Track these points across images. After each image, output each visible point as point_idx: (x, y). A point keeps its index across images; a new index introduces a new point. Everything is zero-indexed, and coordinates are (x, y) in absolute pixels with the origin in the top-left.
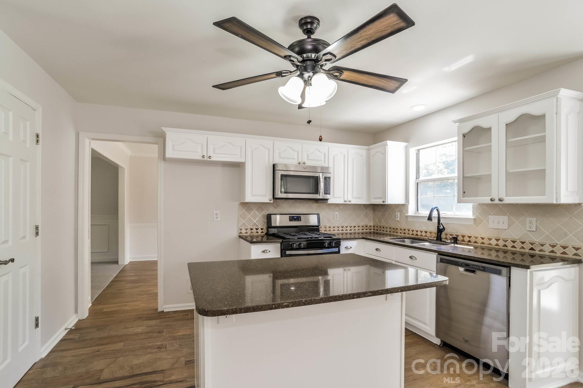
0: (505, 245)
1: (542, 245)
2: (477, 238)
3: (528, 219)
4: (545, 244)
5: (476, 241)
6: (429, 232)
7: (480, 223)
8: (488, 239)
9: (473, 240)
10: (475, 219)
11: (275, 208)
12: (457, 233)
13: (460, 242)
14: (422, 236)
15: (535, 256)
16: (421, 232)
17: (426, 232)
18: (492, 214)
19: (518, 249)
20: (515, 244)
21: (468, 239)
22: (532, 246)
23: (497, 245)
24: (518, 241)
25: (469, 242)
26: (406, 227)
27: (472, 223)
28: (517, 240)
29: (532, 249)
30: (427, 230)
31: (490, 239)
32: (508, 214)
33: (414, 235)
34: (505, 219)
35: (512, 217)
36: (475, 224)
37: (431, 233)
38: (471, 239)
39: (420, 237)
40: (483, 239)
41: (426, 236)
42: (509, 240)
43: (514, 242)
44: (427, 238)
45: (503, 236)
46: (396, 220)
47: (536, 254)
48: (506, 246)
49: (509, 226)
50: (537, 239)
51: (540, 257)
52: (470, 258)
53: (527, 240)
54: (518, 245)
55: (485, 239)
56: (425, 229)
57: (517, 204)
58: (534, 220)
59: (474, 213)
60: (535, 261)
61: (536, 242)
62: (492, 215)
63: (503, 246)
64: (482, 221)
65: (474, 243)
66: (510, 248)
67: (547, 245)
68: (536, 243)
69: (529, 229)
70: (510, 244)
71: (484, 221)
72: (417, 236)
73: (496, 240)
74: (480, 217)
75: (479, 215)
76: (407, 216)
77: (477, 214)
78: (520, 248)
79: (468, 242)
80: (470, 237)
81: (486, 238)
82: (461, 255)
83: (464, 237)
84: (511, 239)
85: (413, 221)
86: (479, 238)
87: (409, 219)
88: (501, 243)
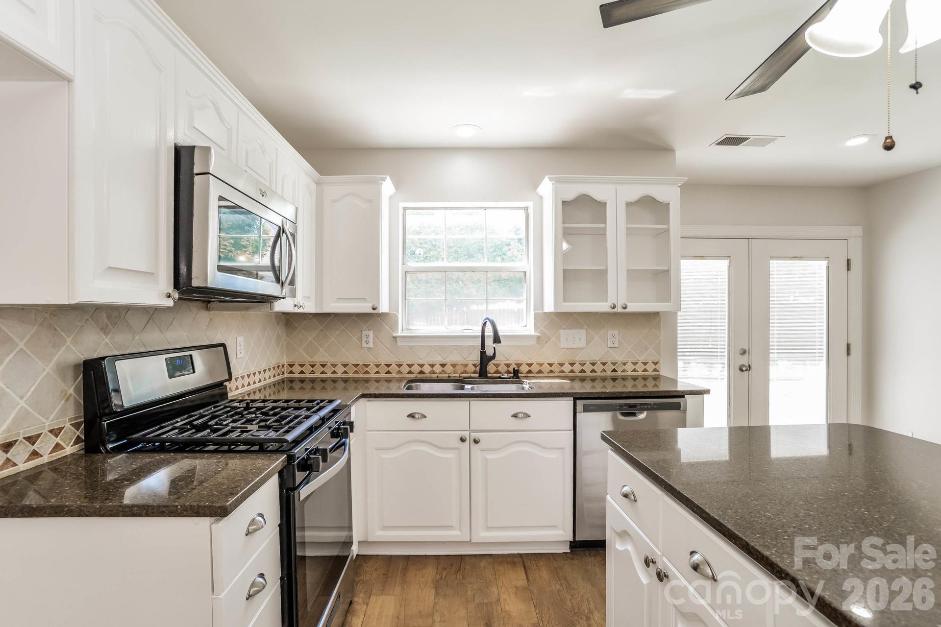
0: (582, 370)
1: (625, 364)
2: (541, 365)
3: (610, 332)
4: (627, 363)
5: (540, 370)
6: (451, 365)
7: (547, 342)
8: (559, 364)
9: (535, 368)
10: (538, 337)
11: (105, 330)
12: (508, 360)
13: (522, 375)
14: (434, 373)
15: (617, 379)
16: (432, 366)
17: (443, 365)
18: (564, 327)
19: (599, 374)
20: (595, 368)
21: (528, 368)
22: (614, 367)
23: (572, 371)
24: (599, 362)
25: (530, 373)
26: (393, 359)
27: (533, 342)
28: (597, 361)
29: (614, 371)
30: (444, 360)
31: (562, 365)
32: (586, 327)
33: (413, 373)
34: (581, 333)
35: (590, 330)
36: (539, 344)
37: (454, 366)
38: (531, 368)
39: (428, 375)
40: (551, 365)
41: (443, 372)
42: (588, 363)
43: (593, 364)
44: (447, 375)
45: (578, 358)
46: (365, 345)
47: (618, 376)
48: (584, 372)
49: (588, 343)
50: (619, 358)
51: (622, 379)
52: (638, 395)
53: (609, 360)
54: (598, 368)
55: (554, 365)
56: (442, 359)
57: (597, 313)
58: (616, 332)
59: (536, 327)
60: (617, 386)
61: (618, 360)
62: (565, 329)
63: (580, 372)
64: (549, 339)
65: (537, 373)
66: (589, 373)
67: (630, 363)
68: (619, 362)
69: (612, 346)
70: (588, 368)
71: (553, 339)
72: (422, 375)
73: (571, 365)
74: (546, 332)
75: (544, 329)
76: (395, 338)
77: (542, 328)
78: (601, 372)
79: (527, 373)
80: (530, 365)
81: (556, 363)
82: (623, 393)
83: (521, 366)
84: (590, 361)
85: (410, 347)
86: (546, 365)
87: (399, 344)
88: (577, 368)
